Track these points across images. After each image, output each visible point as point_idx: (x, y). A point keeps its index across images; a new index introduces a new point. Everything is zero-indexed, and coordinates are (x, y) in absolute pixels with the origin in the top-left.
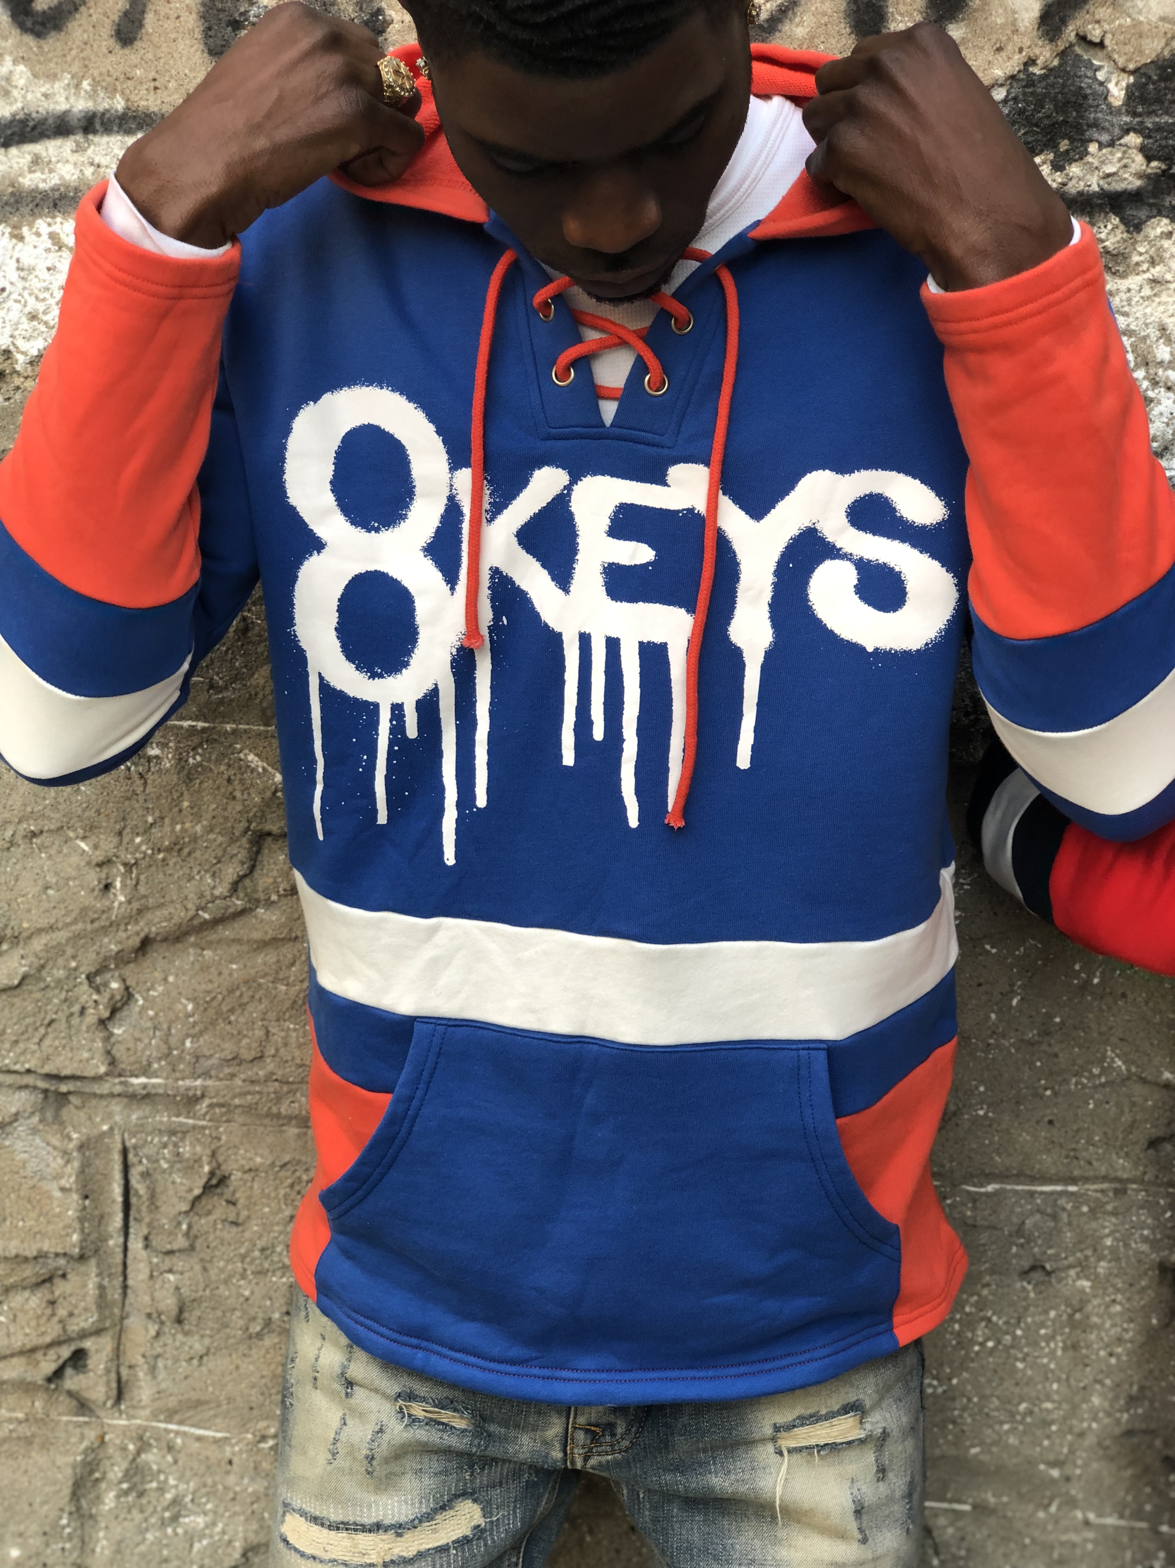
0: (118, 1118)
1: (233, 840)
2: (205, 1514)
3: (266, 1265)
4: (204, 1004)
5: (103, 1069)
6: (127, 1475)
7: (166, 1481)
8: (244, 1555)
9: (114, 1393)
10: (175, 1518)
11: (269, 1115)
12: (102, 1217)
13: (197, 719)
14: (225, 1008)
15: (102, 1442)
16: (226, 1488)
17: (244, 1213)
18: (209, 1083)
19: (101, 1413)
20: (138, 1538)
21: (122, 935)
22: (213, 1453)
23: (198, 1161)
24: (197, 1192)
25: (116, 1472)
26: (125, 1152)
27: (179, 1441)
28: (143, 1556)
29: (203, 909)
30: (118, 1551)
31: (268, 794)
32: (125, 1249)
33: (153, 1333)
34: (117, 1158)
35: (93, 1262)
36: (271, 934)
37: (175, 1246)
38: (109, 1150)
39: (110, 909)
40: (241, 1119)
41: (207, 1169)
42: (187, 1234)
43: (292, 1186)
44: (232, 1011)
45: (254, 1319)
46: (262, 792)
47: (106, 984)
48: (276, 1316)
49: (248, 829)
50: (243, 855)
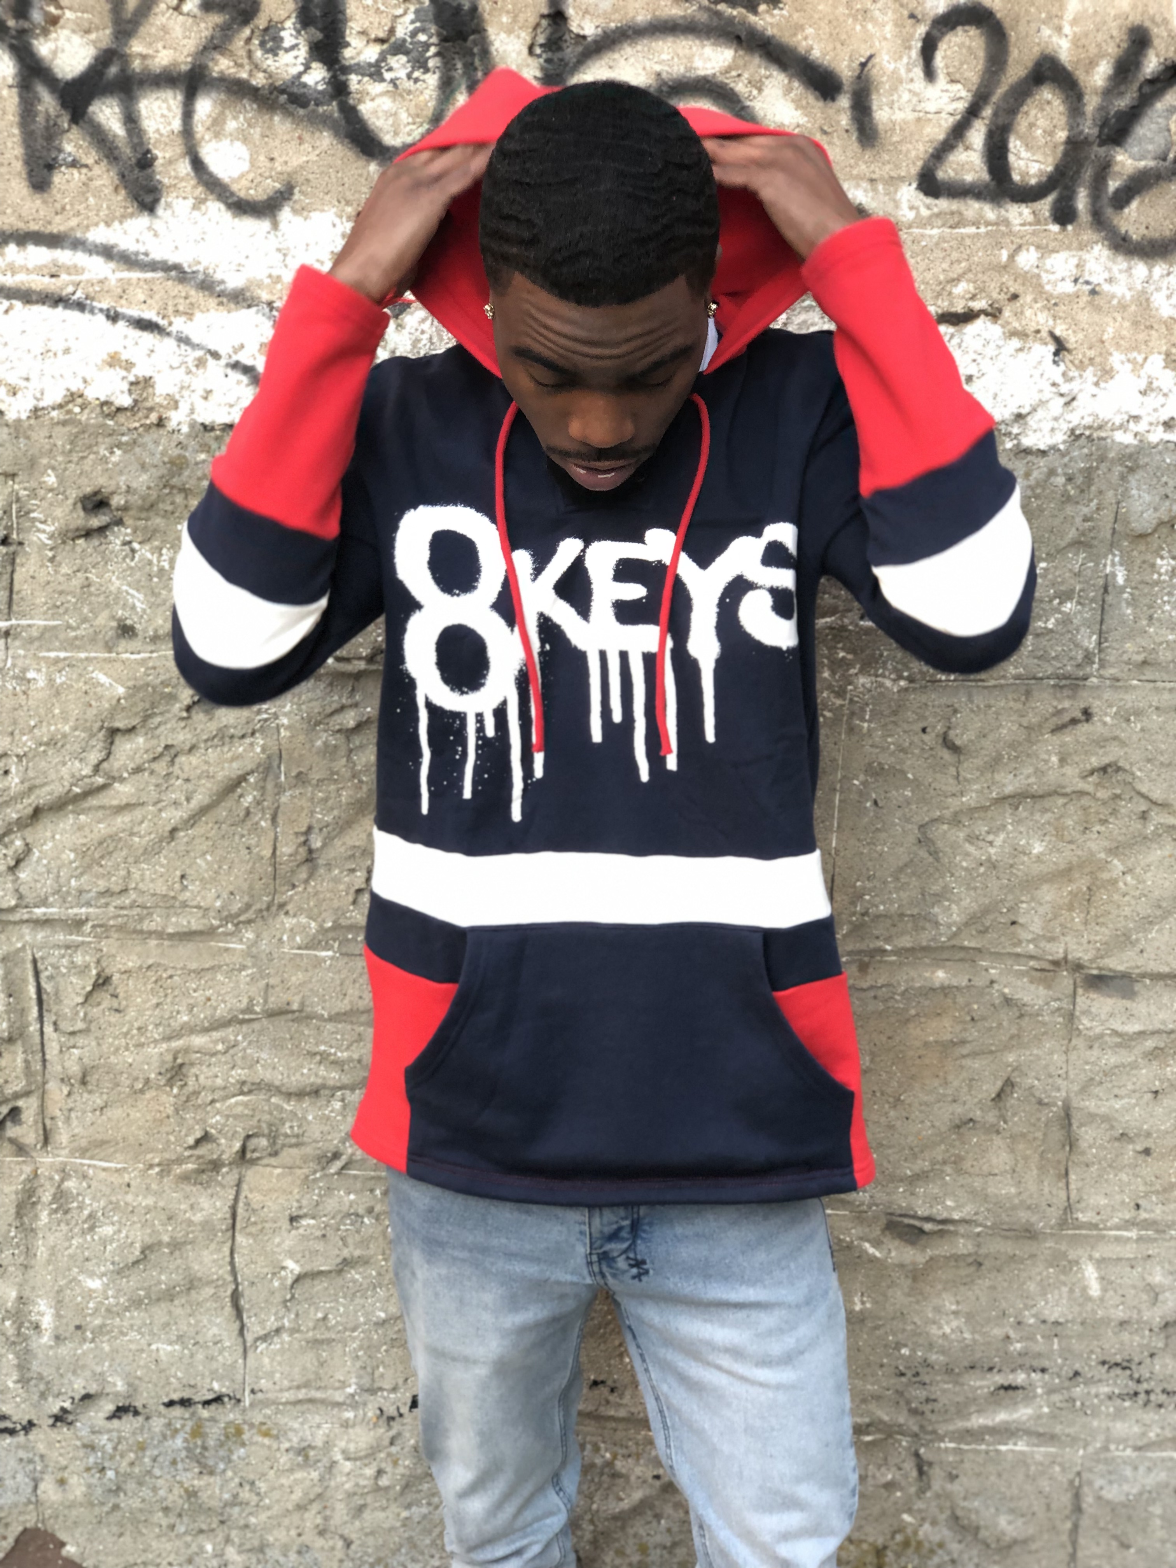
0: (28, 938)
1: (92, 736)
2: (113, 1224)
3: (143, 1040)
4: (82, 853)
5: (13, 903)
6: (55, 1198)
7: (83, 1202)
8: (142, 1252)
9: (42, 1138)
10: (92, 1229)
11: (135, 931)
12: (23, 1010)
13: (60, 650)
14: (97, 855)
15: (36, 1175)
16: (126, 1204)
17: (124, 1003)
18: (91, 910)
19: (34, 1154)
20: (67, 1244)
21: (19, 806)
22: (115, 1179)
23: (87, 967)
24: (89, 988)
25: (47, 1197)
26: (35, 961)
27: (91, 1172)
28: (71, 1257)
29: (76, 785)
30: (52, 1254)
31: (114, 702)
32: (42, 1033)
33: (65, 1092)
34: (29, 966)
35: (19, 1042)
36: (124, 801)
37: (76, 1028)
38: (23, 961)
39: (9, 788)
40: (116, 936)
41: (94, 972)
42: (84, 1019)
43: (156, 982)
44: (102, 857)
45: (136, 1079)
46: (109, 701)
47: (12, 842)
48: (153, 1076)
49: (102, 728)
50: (100, 745)
